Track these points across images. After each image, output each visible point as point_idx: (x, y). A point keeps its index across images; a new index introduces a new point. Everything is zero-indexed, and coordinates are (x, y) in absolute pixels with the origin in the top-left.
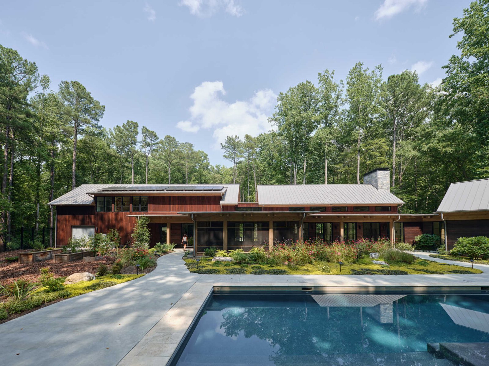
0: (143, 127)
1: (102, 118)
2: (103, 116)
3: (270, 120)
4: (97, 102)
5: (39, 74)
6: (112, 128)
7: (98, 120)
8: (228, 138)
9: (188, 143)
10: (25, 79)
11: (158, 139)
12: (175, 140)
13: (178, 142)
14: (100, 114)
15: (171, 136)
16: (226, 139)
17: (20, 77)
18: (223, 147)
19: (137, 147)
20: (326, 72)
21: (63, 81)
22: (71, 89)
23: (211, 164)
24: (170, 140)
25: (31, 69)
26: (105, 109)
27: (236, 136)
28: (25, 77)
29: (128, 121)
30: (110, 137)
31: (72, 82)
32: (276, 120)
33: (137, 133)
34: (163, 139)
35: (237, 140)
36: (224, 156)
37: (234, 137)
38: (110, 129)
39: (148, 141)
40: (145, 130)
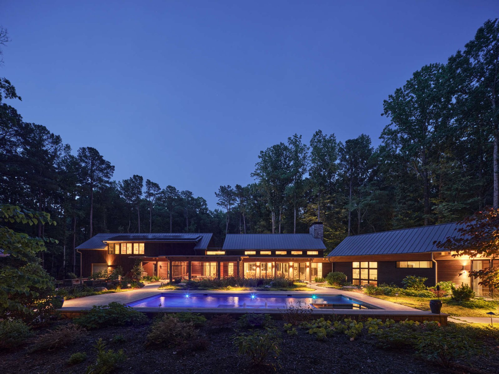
0: (148, 180)
1: (112, 176)
2: (113, 174)
3: (253, 175)
4: (108, 162)
5: (62, 144)
6: (121, 181)
7: (109, 178)
8: (221, 188)
9: (188, 191)
10: (52, 148)
11: (160, 189)
12: (175, 189)
13: (178, 191)
14: (111, 173)
15: (172, 186)
16: (220, 188)
17: (48, 146)
18: (217, 195)
19: (143, 197)
20: (296, 136)
21: (81, 148)
22: (88, 154)
23: (209, 209)
24: (171, 189)
25: (57, 140)
26: (115, 169)
27: (229, 186)
28: (52, 147)
29: (134, 176)
30: (119, 189)
31: (88, 147)
32: (258, 175)
33: (142, 186)
34: (165, 189)
35: (229, 189)
36: (218, 204)
37: (227, 186)
38: (119, 181)
39: (152, 191)
40: (149, 182)
